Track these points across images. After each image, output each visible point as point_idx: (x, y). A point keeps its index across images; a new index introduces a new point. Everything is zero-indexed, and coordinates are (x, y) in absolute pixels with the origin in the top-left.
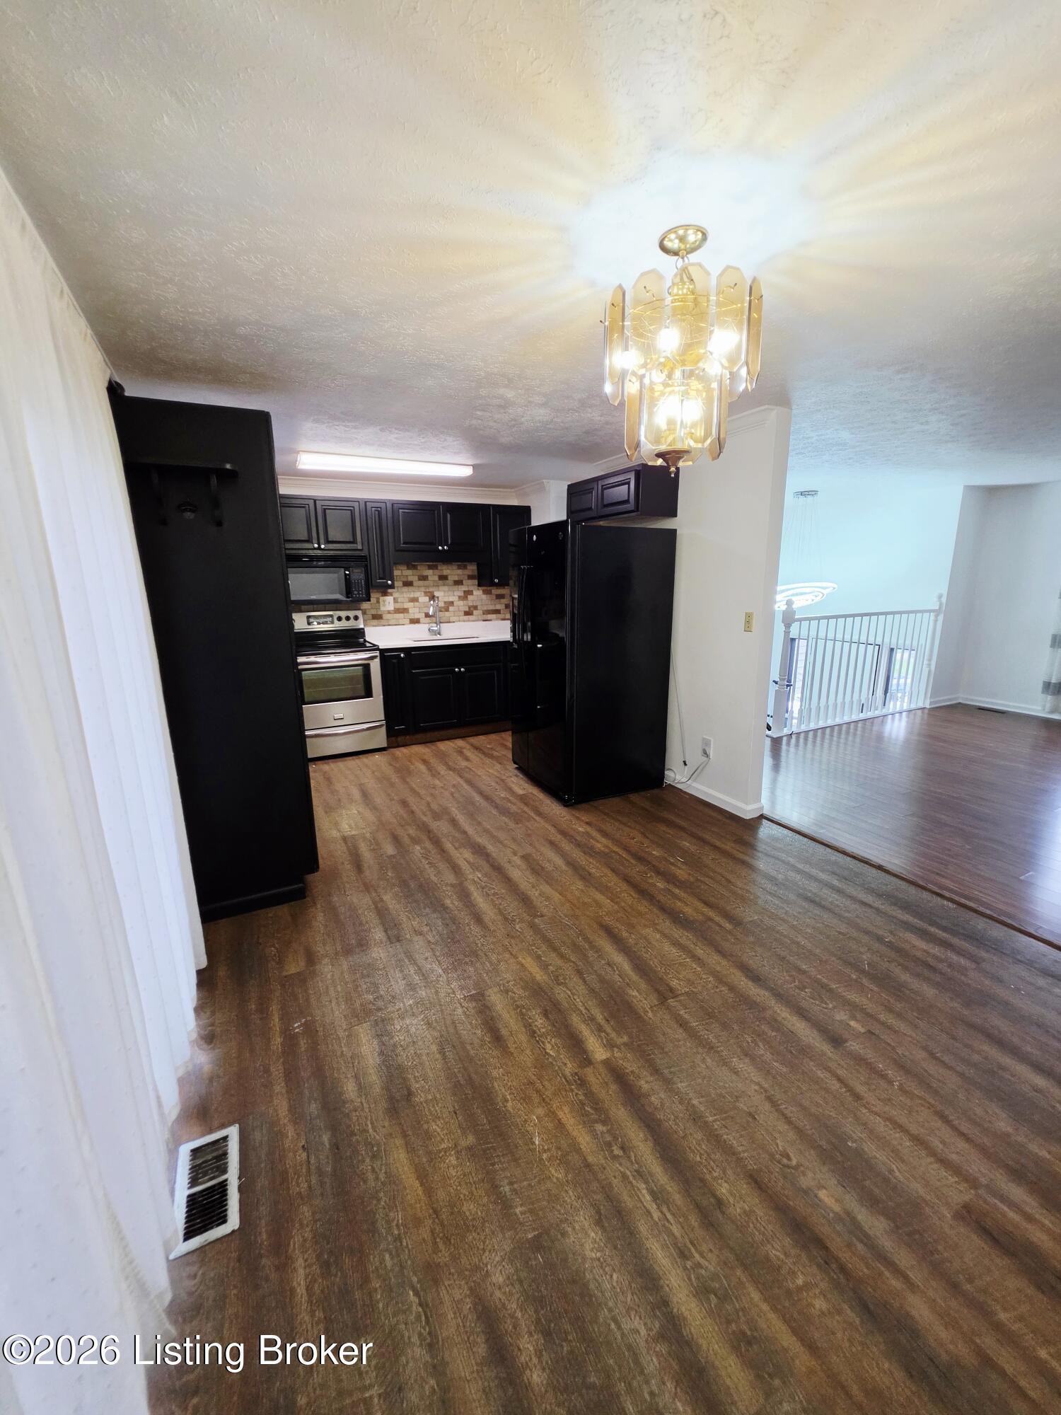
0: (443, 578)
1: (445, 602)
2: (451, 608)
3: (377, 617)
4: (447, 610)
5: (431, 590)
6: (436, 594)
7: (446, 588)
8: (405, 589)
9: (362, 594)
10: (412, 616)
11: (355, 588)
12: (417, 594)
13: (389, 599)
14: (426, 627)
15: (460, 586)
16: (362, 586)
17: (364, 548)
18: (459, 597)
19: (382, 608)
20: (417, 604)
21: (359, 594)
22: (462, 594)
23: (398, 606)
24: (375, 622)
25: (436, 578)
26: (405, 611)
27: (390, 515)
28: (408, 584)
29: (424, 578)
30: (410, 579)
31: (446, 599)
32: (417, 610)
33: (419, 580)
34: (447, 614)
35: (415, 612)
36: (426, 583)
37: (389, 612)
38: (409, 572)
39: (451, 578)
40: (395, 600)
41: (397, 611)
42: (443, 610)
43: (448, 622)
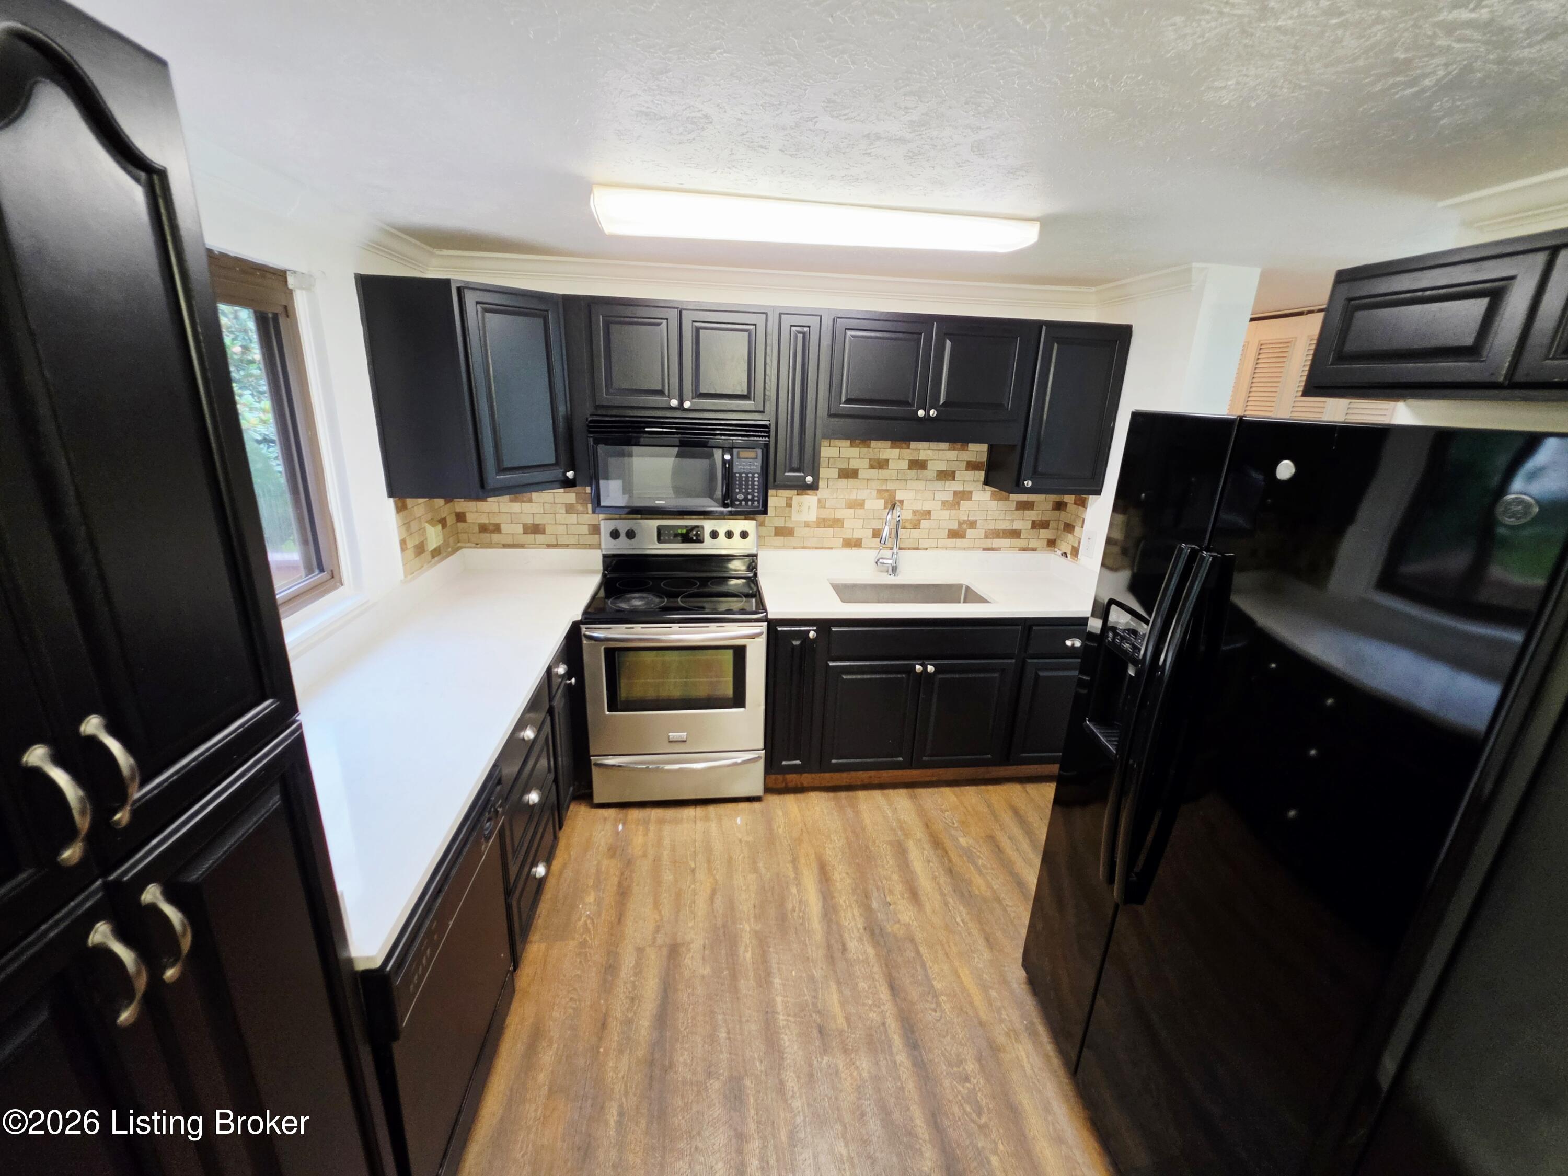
0: (918, 465)
1: (915, 512)
2: (925, 524)
3: (783, 532)
4: (916, 526)
5: (890, 486)
6: (899, 496)
7: (920, 485)
8: (844, 482)
9: (753, 500)
10: (848, 535)
11: (740, 489)
12: (862, 494)
13: (810, 500)
14: (872, 555)
15: (948, 483)
16: (753, 485)
17: (767, 408)
18: (944, 503)
19: (795, 517)
20: (860, 512)
21: (746, 500)
22: (949, 497)
23: (825, 514)
24: (780, 540)
25: (904, 465)
26: (837, 523)
27: (826, 342)
28: (849, 474)
29: (882, 464)
30: (854, 465)
31: (919, 506)
32: (859, 524)
33: (872, 467)
34: (915, 533)
35: (855, 526)
36: (883, 473)
37: (807, 525)
38: (854, 452)
39: (935, 466)
40: (821, 504)
41: (823, 523)
42: (907, 525)
43: (914, 549)
